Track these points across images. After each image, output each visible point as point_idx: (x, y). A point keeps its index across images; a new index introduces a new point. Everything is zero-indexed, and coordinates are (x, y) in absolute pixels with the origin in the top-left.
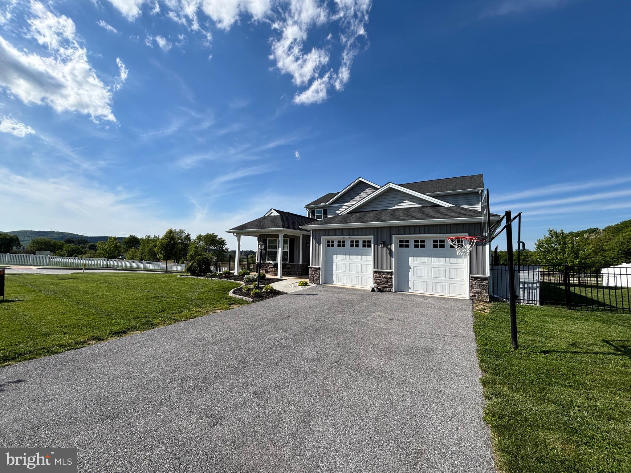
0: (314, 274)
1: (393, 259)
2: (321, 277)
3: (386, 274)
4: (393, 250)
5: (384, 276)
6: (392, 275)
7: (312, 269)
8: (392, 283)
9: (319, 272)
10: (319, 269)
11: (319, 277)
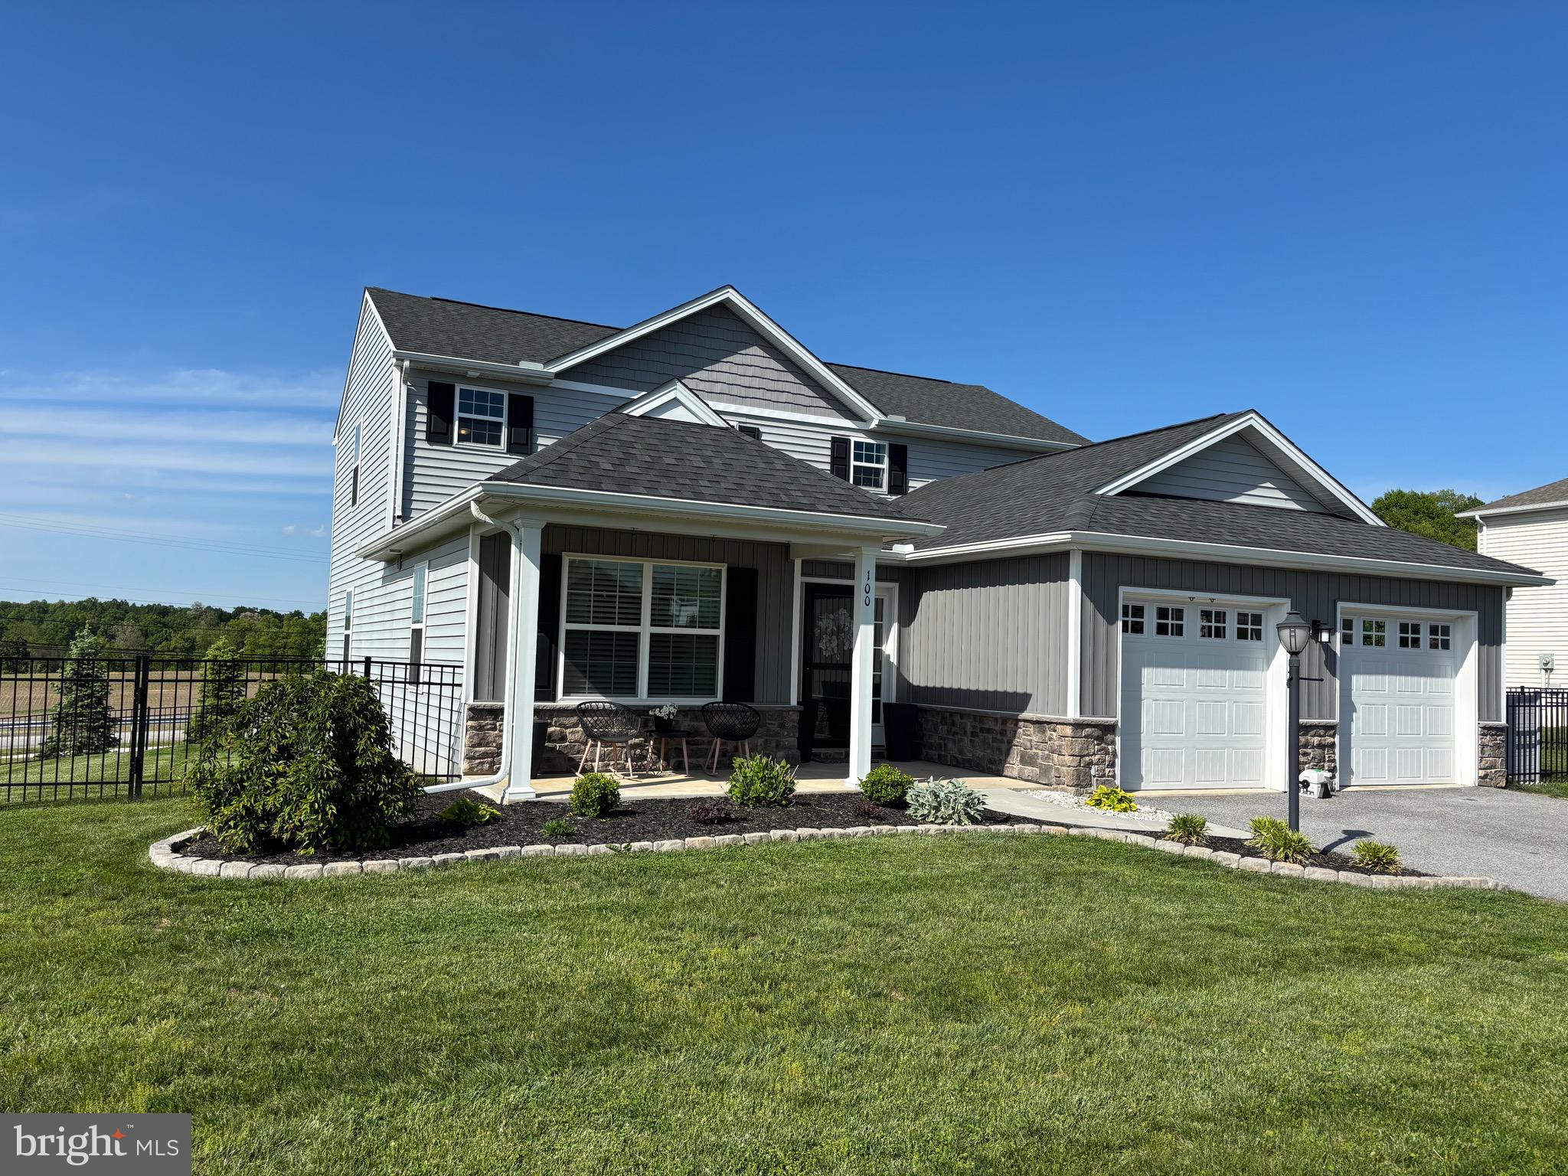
0: (1094, 754)
1: (1338, 682)
2: (1118, 761)
3: (1322, 732)
4: (1338, 652)
5: (1316, 740)
6: (1333, 736)
7: (1088, 730)
8: (1334, 761)
9: (1113, 743)
10: (1110, 729)
11: (1112, 765)
